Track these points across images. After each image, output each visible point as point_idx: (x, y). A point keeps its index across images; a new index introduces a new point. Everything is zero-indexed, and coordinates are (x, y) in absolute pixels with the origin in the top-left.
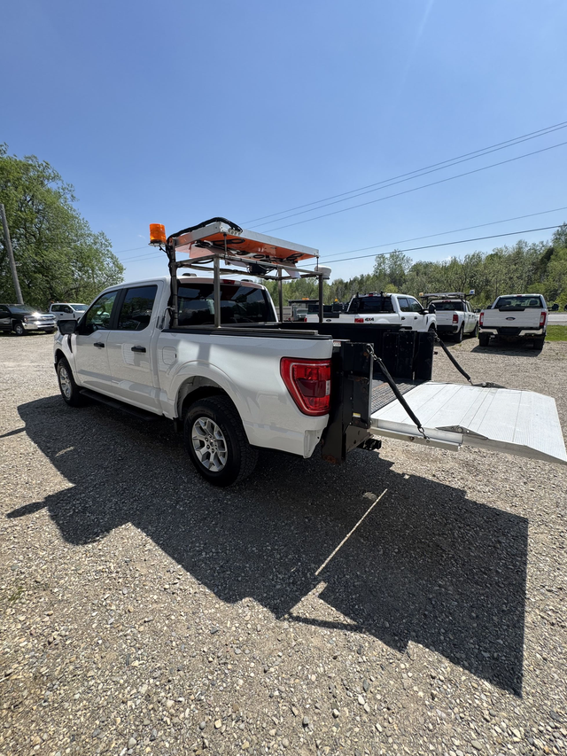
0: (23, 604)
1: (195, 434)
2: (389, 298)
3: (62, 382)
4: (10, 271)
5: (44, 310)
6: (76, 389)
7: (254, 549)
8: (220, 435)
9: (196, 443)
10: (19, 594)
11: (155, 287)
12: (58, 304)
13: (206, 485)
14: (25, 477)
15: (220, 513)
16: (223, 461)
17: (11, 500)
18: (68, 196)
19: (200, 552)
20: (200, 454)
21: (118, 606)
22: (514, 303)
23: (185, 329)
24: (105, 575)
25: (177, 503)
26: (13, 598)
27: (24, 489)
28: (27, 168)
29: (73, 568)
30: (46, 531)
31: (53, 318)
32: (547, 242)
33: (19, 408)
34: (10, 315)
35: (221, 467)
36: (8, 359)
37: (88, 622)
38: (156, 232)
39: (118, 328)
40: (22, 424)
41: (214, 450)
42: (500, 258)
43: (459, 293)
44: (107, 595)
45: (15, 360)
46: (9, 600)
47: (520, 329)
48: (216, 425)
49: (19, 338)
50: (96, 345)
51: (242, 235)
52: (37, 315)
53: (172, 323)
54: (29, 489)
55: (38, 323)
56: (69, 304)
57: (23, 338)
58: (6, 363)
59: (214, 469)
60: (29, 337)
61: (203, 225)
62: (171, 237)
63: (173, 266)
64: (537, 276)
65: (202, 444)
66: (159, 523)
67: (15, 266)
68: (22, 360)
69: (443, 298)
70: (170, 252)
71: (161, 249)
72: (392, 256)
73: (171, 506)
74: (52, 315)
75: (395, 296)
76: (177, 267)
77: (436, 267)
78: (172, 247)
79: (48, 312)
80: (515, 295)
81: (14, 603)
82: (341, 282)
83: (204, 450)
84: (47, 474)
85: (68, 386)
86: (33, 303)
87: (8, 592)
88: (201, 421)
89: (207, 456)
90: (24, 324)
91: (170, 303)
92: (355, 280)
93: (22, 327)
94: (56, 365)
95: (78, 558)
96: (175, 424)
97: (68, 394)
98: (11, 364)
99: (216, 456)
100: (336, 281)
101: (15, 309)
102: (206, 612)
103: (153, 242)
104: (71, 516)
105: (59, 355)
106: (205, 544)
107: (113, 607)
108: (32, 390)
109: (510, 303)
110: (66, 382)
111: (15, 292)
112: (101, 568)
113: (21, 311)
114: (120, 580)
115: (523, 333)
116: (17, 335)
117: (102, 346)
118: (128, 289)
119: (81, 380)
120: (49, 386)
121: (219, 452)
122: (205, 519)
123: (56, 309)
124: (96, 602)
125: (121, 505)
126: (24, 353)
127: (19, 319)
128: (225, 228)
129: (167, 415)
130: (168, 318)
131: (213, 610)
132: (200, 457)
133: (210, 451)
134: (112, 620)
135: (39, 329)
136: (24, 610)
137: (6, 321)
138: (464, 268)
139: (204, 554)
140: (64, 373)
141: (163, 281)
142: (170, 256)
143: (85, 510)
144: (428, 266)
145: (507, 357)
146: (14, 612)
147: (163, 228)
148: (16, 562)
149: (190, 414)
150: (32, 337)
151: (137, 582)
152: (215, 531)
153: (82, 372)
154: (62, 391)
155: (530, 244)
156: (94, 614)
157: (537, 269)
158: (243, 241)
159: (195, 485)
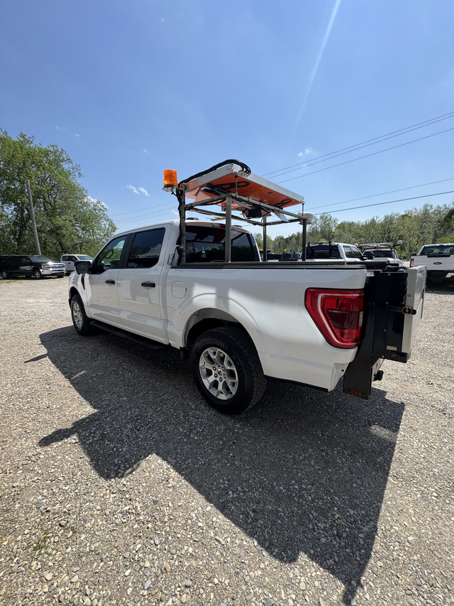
0: (50, 555)
1: (203, 364)
2: (337, 246)
3: (75, 314)
4: (31, 230)
5: (57, 259)
6: (87, 320)
7: (281, 488)
8: (230, 364)
9: (203, 372)
10: (44, 541)
11: (163, 229)
12: (67, 255)
13: (213, 412)
14: (46, 402)
15: (234, 443)
16: (234, 390)
17: (34, 425)
18: (77, 174)
19: (226, 491)
20: (207, 382)
21: (152, 561)
22: (436, 251)
23: (193, 265)
24: (133, 518)
25: (191, 431)
26: (39, 547)
27: (46, 413)
28: (46, 153)
29: (98, 507)
30: (68, 461)
31: (63, 265)
32: (449, 206)
33: (42, 337)
34: (31, 264)
35: (229, 396)
36: (29, 296)
37: (122, 584)
38: (170, 175)
39: (128, 267)
40: (44, 351)
41: (223, 379)
42: (410, 217)
43: (390, 244)
44: (139, 546)
45: (34, 297)
46: (35, 549)
47: (447, 272)
48: (226, 355)
49: (37, 281)
50: (108, 282)
51: (250, 178)
52: (51, 263)
53: (179, 260)
54: (50, 414)
55: (51, 269)
56: (75, 255)
57: (40, 281)
58: (28, 300)
59: (223, 397)
60: (44, 280)
61: (215, 168)
62: (182, 182)
63: (183, 208)
64: (441, 232)
65: (209, 373)
66: (177, 453)
67: (36, 226)
68: (40, 297)
69: (375, 248)
70: (180, 196)
71: (173, 193)
72: (322, 218)
73: (186, 436)
74: (63, 263)
75: (341, 245)
76: (185, 210)
77: (358, 225)
78: (182, 192)
79: (59, 261)
80: (438, 245)
81: (40, 554)
82: (282, 238)
83: (212, 379)
84: (66, 398)
85: (80, 318)
86: (48, 254)
87: (33, 537)
88: (210, 351)
89: (215, 384)
90: (41, 270)
91: (179, 242)
92: (293, 236)
93: (40, 272)
94: (70, 301)
95: (102, 495)
96: (182, 353)
97: (80, 324)
98: (32, 301)
99: (225, 383)
100: (278, 238)
101: (35, 259)
102: (251, 573)
103: (167, 186)
104: (91, 443)
105: (74, 293)
106: (229, 481)
107: (148, 564)
108: (49, 321)
109: (433, 251)
110: (79, 315)
111: (35, 247)
112: (127, 508)
113: (39, 261)
114: (150, 525)
115: (449, 275)
116: (36, 279)
117: (113, 282)
118: (136, 233)
119: (91, 313)
120: (63, 318)
121: (229, 381)
122: (222, 449)
123: (65, 259)
124: (127, 555)
125: (137, 432)
126: (41, 293)
127: (37, 267)
128: (237, 168)
129: (174, 344)
130: (177, 256)
131: (260, 572)
132: (207, 385)
133: (218, 379)
134: (148, 584)
135: (53, 274)
136: (51, 564)
137: (28, 268)
138: (383, 225)
139: (230, 493)
140: (77, 307)
141: (171, 224)
142: (180, 200)
143: (103, 437)
144: (351, 224)
145: (438, 296)
146: (39, 566)
147: (175, 173)
148: (40, 497)
149: (197, 345)
150: (47, 280)
151: (168, 529)
152: (235, 464)
153: (93, 306)
154: (74, 322)
155: (435, 207)
156: (127, 573)
157: (442, 226)
158: (248, 183)
159: (203, 412)
